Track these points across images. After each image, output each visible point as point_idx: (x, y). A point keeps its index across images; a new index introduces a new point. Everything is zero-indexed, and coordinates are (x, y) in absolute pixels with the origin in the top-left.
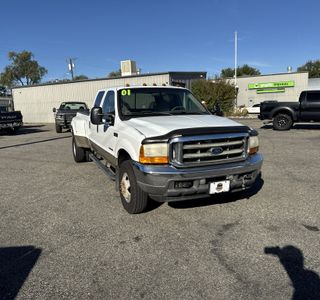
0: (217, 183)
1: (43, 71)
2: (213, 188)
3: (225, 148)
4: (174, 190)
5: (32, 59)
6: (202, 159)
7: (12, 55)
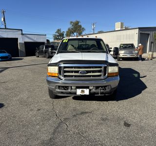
0: (81, 90)
1: (83, 29)
2: (79, 92)
3: (90, 72)
4: (58, 90)
5: (79, 24)
6: (75, 76)
7: (71, 22)
